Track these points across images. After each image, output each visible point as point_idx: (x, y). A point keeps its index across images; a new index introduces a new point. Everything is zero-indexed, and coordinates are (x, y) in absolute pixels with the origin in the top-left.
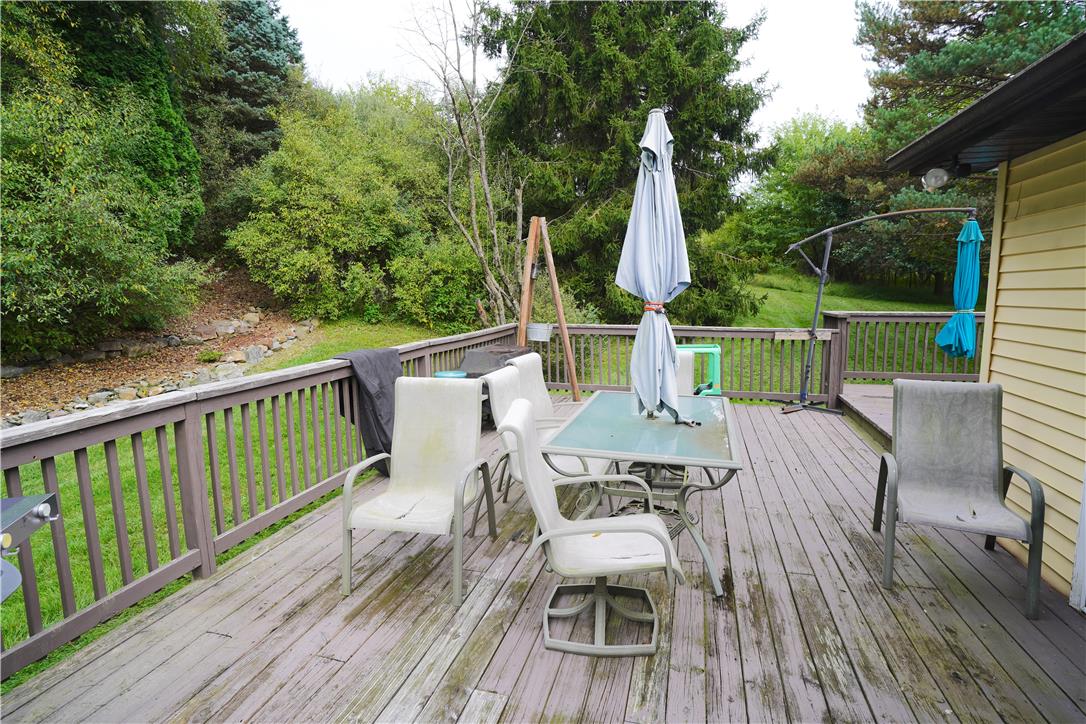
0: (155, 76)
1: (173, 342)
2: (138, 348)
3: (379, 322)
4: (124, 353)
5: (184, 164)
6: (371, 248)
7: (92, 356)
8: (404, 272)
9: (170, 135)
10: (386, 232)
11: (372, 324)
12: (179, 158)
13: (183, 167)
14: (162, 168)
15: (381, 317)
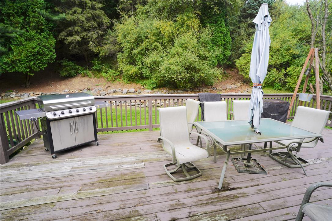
0: (221, 20)
1: (214, 89)
2: (205, 90)
3: (279, 90)
4: (202, 91)
5: (226, 42)
6: (281, 63)
7: (195, 90)
8: (293, 72)
9: (223, 35)
10: (288, 58)
11: (276, 90)
12: (224, 41)
13: (226, 43)
14: (219, 44)
15: (280, 88)
